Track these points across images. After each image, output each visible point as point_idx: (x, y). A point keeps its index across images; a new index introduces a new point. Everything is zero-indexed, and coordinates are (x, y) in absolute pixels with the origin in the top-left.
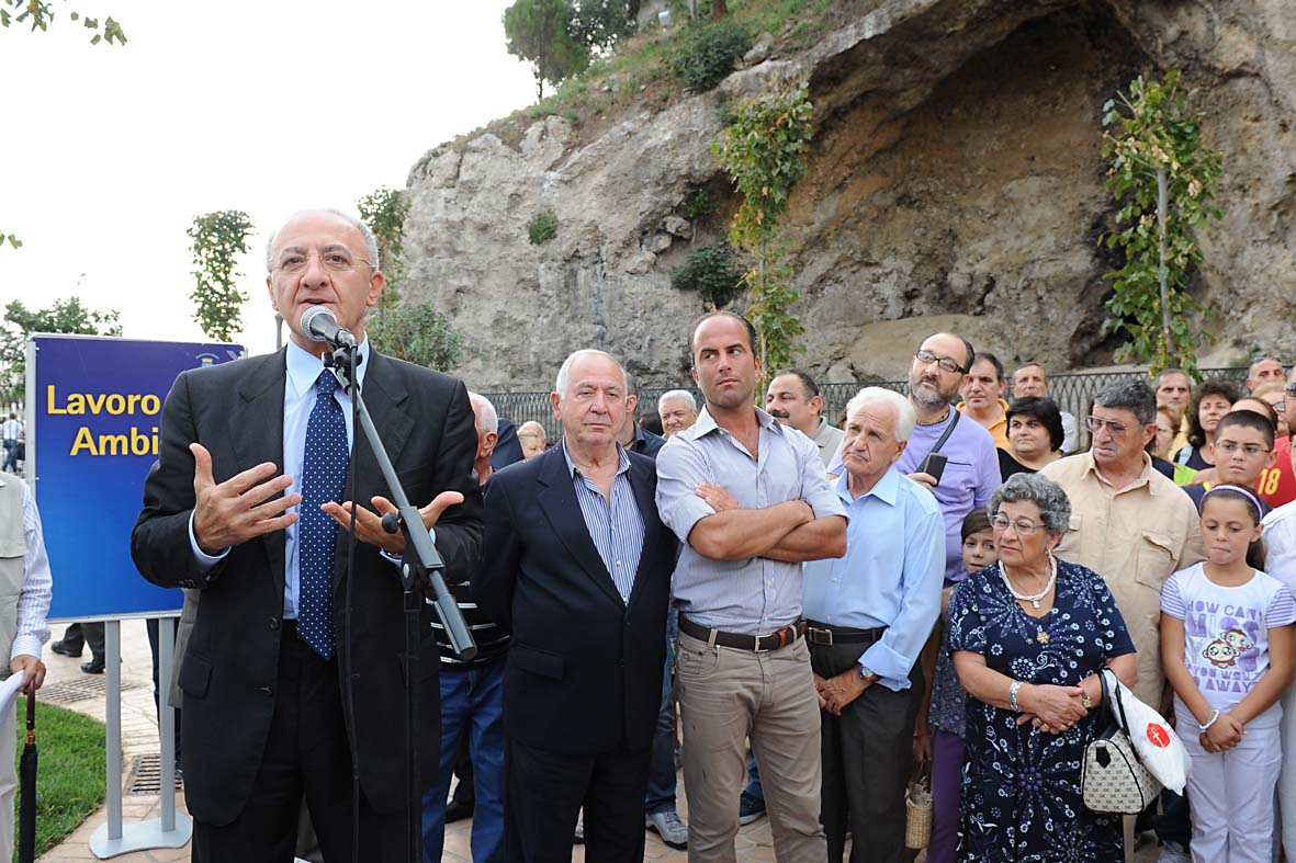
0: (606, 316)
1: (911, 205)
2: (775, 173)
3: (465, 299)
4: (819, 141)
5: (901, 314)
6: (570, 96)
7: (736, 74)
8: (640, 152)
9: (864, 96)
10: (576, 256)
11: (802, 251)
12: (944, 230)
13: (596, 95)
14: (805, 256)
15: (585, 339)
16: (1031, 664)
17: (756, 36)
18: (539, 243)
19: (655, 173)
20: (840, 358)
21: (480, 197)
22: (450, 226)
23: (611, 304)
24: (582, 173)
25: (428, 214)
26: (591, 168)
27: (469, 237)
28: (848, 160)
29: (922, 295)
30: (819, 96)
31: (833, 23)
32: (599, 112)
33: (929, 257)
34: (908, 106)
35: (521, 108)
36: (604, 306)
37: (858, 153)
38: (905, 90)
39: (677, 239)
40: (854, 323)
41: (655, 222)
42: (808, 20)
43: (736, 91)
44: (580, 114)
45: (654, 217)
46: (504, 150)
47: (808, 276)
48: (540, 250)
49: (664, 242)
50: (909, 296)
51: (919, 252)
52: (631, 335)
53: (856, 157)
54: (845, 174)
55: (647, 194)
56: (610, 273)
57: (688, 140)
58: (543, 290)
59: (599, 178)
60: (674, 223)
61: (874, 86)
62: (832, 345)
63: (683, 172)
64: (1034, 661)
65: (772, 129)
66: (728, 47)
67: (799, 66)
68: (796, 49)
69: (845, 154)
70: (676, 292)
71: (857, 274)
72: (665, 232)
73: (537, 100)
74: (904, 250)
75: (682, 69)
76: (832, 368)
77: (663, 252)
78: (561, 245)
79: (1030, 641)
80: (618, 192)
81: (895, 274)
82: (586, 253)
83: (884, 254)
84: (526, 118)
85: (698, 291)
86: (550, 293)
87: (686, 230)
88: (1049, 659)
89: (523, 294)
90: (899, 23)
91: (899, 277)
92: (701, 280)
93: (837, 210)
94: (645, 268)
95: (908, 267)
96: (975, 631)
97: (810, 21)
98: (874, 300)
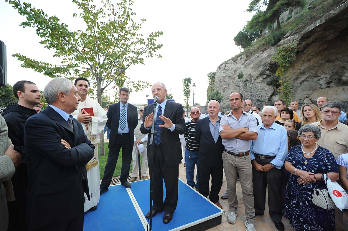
0: (253, 91)
1: (330, 62)
2: (286, 61)
3: (226, 89)
4: (303, 52)
5: (326, 87)
6: (246, 51)
7: (282, 41)
8: (260, 60)
9: (316, 39)
10: (247, 80)
11: (298, 75)
12: (341, 67)
13: (251, 50)
14: (299, 76)
15: (248, 96)
16: (301, 167)
17: (287, 32)
18: (240, 79)
19: (263, 63)
20: (307, 98)
21: (229, 72)
22: (224, 77)
23: (253, 89)
24: (248, 65)
25: (220, 75)
26: (250, 64)
27: (227, 78)
28: (311, 54)
29: (333, 82)
30: (303, 42)
31: (308, 25)
32: (252, 53)
33: (336, 73)
34: (330, 39)
35: (237, 55)
36: (252, 89)
37: (314, 52)
38: (329, 35)
39: (268, 76)
40: (312, 90)
41: (263, 73)
42: (301, 25)
43: (282, 44)
44: (248, 54)
45: (263, 72)
46: (234, 63)
47: (299, 81)
48: (240, 80)
49: (265, 76)
50: (329, 83)
51: (332, 73)
52: (258, 94)
53: (314, 53)
54: (310, 57)
55: (261, 67)
56: (253, 83)
57: (270, 56)
58: (240, 87)
59: (252, 66)
60: (267, 73)
61: (319, 36)
62: (306, 95)
63: (269, 62)
64: (302, 167)
65: (286, 51)
66: (280, 36)
67: (298, 36)
68: (297, 33)
69: (310, 53)
70: (268, 86)
71: (313, 79)
72: (265, 74)
73: (240, 53)
74: (327, 72)
75: (269, 42)
76: (305, 100)
77: (265, 78)
78: (244, 79)
79: (302, 162)
80: (255, 68)
81: (325, 78)
82: (249, 80)
83: (321, 74)
84: (237, 57)
85: (272, 86)
86: (242, 87)
87: (270, 74)
88: (306, 168)
89: (236, 88)
90: (328, 20)
91: (326, 79)
92: (273, 83)
93: (308, 66)
94: (261, 81)
95: (329, 76)
96: (290, 157)
97: (301, 26)
98: (318, 84)
